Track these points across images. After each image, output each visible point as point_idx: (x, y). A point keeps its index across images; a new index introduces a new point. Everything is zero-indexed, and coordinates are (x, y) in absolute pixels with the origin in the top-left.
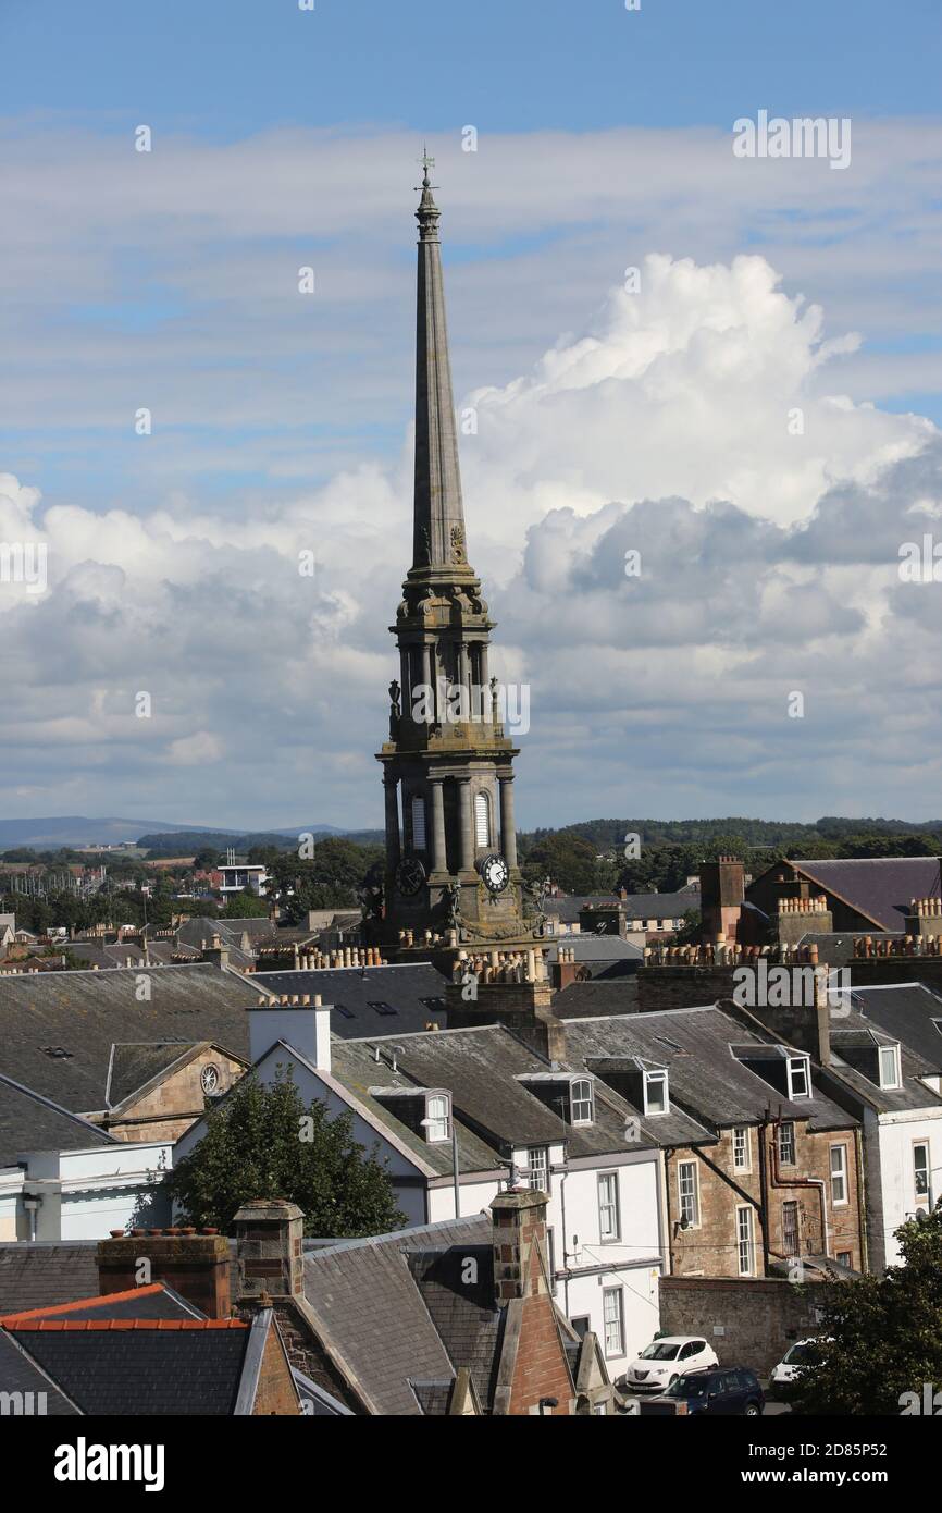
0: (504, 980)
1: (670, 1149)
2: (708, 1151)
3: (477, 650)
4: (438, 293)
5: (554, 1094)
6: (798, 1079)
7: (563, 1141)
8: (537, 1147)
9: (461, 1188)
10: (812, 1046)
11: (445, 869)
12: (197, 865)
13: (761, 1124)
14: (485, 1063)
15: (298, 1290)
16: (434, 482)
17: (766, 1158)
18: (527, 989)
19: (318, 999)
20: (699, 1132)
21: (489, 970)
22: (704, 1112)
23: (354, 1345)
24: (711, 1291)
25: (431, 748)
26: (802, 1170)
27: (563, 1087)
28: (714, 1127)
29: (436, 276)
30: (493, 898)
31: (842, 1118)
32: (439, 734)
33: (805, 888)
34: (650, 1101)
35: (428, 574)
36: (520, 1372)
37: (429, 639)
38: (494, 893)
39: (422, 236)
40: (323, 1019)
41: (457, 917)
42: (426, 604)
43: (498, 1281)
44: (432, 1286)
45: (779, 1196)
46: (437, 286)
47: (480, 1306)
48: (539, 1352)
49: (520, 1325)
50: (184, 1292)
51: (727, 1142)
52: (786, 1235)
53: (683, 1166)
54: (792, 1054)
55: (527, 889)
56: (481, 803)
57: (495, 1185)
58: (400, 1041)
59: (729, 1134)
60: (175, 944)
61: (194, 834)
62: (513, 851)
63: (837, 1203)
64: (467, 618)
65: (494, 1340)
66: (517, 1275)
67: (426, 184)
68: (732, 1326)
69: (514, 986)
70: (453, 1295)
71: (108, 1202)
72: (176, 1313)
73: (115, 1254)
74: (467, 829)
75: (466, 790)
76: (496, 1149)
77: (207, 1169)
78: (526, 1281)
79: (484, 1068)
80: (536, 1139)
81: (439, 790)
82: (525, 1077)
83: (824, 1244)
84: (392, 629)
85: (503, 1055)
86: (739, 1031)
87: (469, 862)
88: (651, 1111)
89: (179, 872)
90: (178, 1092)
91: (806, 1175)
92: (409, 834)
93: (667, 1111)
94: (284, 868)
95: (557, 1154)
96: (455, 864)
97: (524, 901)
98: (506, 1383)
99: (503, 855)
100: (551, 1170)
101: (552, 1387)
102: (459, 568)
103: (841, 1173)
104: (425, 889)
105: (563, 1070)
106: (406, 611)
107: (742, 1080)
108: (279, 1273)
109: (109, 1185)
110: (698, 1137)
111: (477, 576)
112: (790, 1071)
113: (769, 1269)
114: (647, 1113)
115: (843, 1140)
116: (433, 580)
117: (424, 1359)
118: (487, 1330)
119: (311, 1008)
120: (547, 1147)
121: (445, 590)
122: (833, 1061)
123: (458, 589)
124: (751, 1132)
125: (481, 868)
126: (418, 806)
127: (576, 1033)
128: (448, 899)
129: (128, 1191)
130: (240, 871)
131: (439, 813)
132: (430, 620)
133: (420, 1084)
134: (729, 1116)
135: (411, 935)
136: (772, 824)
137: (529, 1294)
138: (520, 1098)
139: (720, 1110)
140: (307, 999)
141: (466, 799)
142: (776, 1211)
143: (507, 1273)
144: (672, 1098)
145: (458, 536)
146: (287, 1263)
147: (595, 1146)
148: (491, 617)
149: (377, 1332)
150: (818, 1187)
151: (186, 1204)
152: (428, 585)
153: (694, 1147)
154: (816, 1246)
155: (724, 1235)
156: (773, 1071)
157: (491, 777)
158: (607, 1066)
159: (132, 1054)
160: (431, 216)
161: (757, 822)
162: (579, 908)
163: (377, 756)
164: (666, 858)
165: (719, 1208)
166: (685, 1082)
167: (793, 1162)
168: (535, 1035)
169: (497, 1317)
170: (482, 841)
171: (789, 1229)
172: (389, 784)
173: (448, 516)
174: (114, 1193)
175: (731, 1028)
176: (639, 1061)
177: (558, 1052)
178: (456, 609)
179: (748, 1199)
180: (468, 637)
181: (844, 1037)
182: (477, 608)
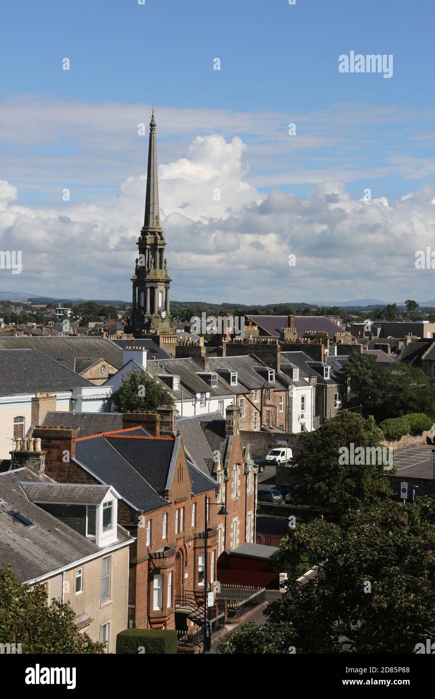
0: (193, 345)
1: (238, 395)
2: (247, 395)
3: (161, 251)
4: (155, 148)
5: (207, 378)
6: (271, 377)
7: (210, 391)
8: (203, 393)
9: (183, 403)
10: (276, 368)
11: (149, 313)
12: (48, 307)
13: (262, 389)
14: (187, 368)
15: (174, 430)
16: (151, 202)
17: (263, 398)
18: (200, 348)
19: (144, 348)
20: (245, 390)
21: (188, 342)
22: (247, 385)
23: (189, 446)
24: (247, 434)
25: (147, 278)
26: (272, 402)
27: (209, 376)
28: (249, 389)
29: (155, 143)
30: (163, 321)
31: (283, 388)
32: (149, 274)
33: (251, 323)
34: (232, 381)
35: (148, 228)
36: (232, 455)
37: (148, 247)
38: (163, 320)
39: (151, 131)
40: (145, 354)
41: (152, 326)
42: (147, 237)
43: (227, 430)
44: (207, 431)
45: (265, 409)
46: (155, 146)
47: (221, 437)
48: (236, 450)
49: (233, 442)
50: (147, 429)
51: (253, 394)
52: (267, 420)
53: (241, 400)
54: (270, 370)
55: (172, 319)
56: (160, 294)
57: (191, 403)
58: (164, 361)
59: (253, 391)
60: (52, 329)
61: (45, 299)
62: (168, 308)
63: (280, 411)
64: (159, 242)
65: (225, 446)
66: (232, 429)
67: (153, 116)
68: (253, 444)
69: (196, 347)
70: (213, 433)
71: (94, 402)
72: (146, 435)
73: (127, 417)
74: (156, 301)
75: (156, 290)
76: (192, 392)
77: (123, 395)
78: (234, 430)
79: (187, 370)
80: (203, 391)
81: (149, 290)
82: (198, 373)
83: (276, 423)
84: (137, 244)
85: (192, 367)
86: (255, 363)
87: (156, 311)
88: (232, 384)
89: (42, 309)
90: (94, 372)
91: (273, 403)
92: (139, 302)
93: (237, 384)
94: (76, 309)
95: (208, 395)
96: (152, 311)
97: (171, 323)
98: (228, 459)
99: (166, 309)
100: (206, 399)
101: (239, 460)
102: (157, 227)
103: (282, 403)
104: (143, 318)
105: (209, 372)
106: (141, 238)
107: (257, 377)
108: (169, 425)
109: (95, 397)
110: (245, 392)
111: (162, 229)
112: (269, 375)
113: (262, 429)
114: (231, 385)
115: (283, 394)
116: (150, 230)
117: (206, 451)
118: (223, 444)
119: (142, 350)
120: (205, 393)
121: (153, 233)
122: (280, 372)
123: (157, 233)
124: (259, 391)
125: (159, 313)
126: (142, 294)
127: (211, 361)
128: (150, 321)
129: (100, 399)
130: (62, 310)
131: (148, 297)
132: (148, 241)
133: (170, 374)
134: (253, 386)
135: (146, 331)
136: (210, 304)
137: (235, 434)
138: (197, 379)
139: (251, 384)
140: (140, 348)
141: (156, 293)
142: (264, 413)
143: (229, 428)
144: (238, 381)
145: (157, 218)
146: (172, 422)
147: (218, 393)
148: (166, 241)
149: (194, 443)
150: (276, 407)
151: (116, 404)
152: (148, 231)
153: (244, 394)
154: (274, 423)
155: (250, 419)
156: (264, 374)
157: (164, 287)
158: (221, 371)
159: (81, 361)
160: (154, 126)
161: (206, 303)
162: (184, 326)
163: (131, 279)
164: (185, 312)
165: (250, 412)
166: (241, 376)
167: (270, 400)
168: (201, 361)
169: (226, 440)
170: (160, 305)
171: (267, 418)
172: (134, 288)
173: (155, 212)
174: (97, 400)
175: (252, 362)
176: (230, 370)
177: (207, 366)
178: (156, 239)
179: (258, 410)
180: (159, 247)
181: (283, 366)
182: (162, 239)
